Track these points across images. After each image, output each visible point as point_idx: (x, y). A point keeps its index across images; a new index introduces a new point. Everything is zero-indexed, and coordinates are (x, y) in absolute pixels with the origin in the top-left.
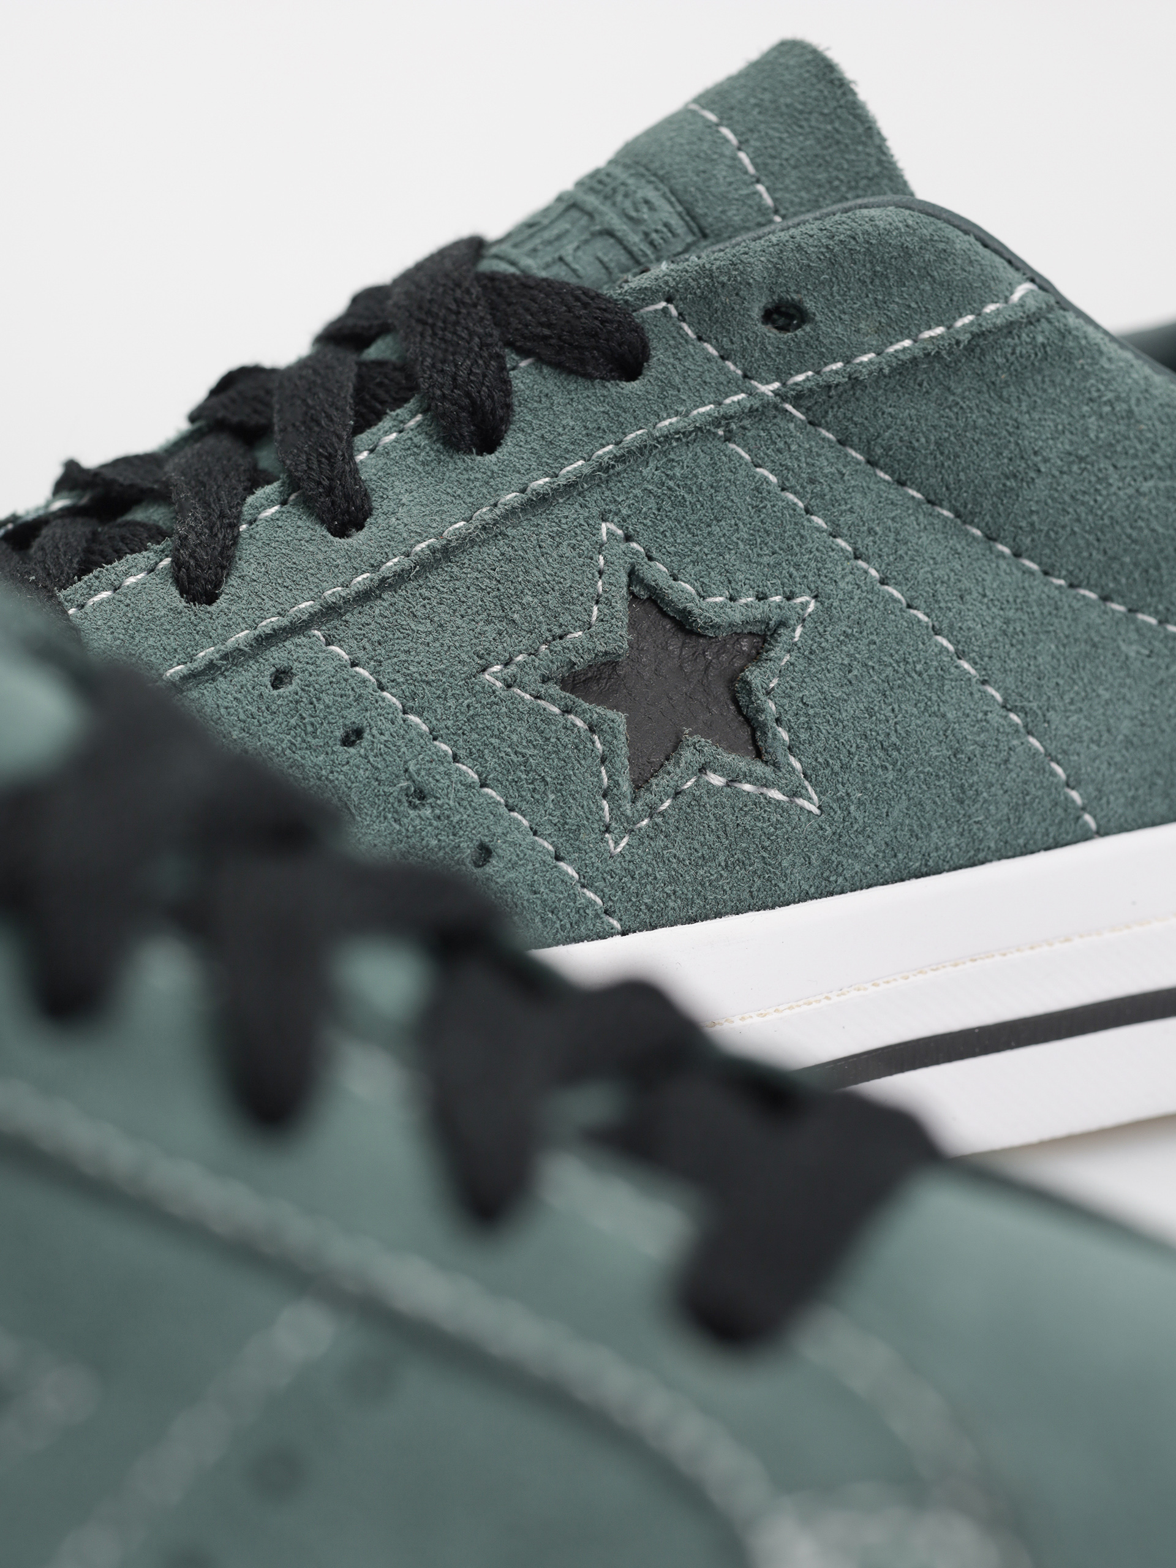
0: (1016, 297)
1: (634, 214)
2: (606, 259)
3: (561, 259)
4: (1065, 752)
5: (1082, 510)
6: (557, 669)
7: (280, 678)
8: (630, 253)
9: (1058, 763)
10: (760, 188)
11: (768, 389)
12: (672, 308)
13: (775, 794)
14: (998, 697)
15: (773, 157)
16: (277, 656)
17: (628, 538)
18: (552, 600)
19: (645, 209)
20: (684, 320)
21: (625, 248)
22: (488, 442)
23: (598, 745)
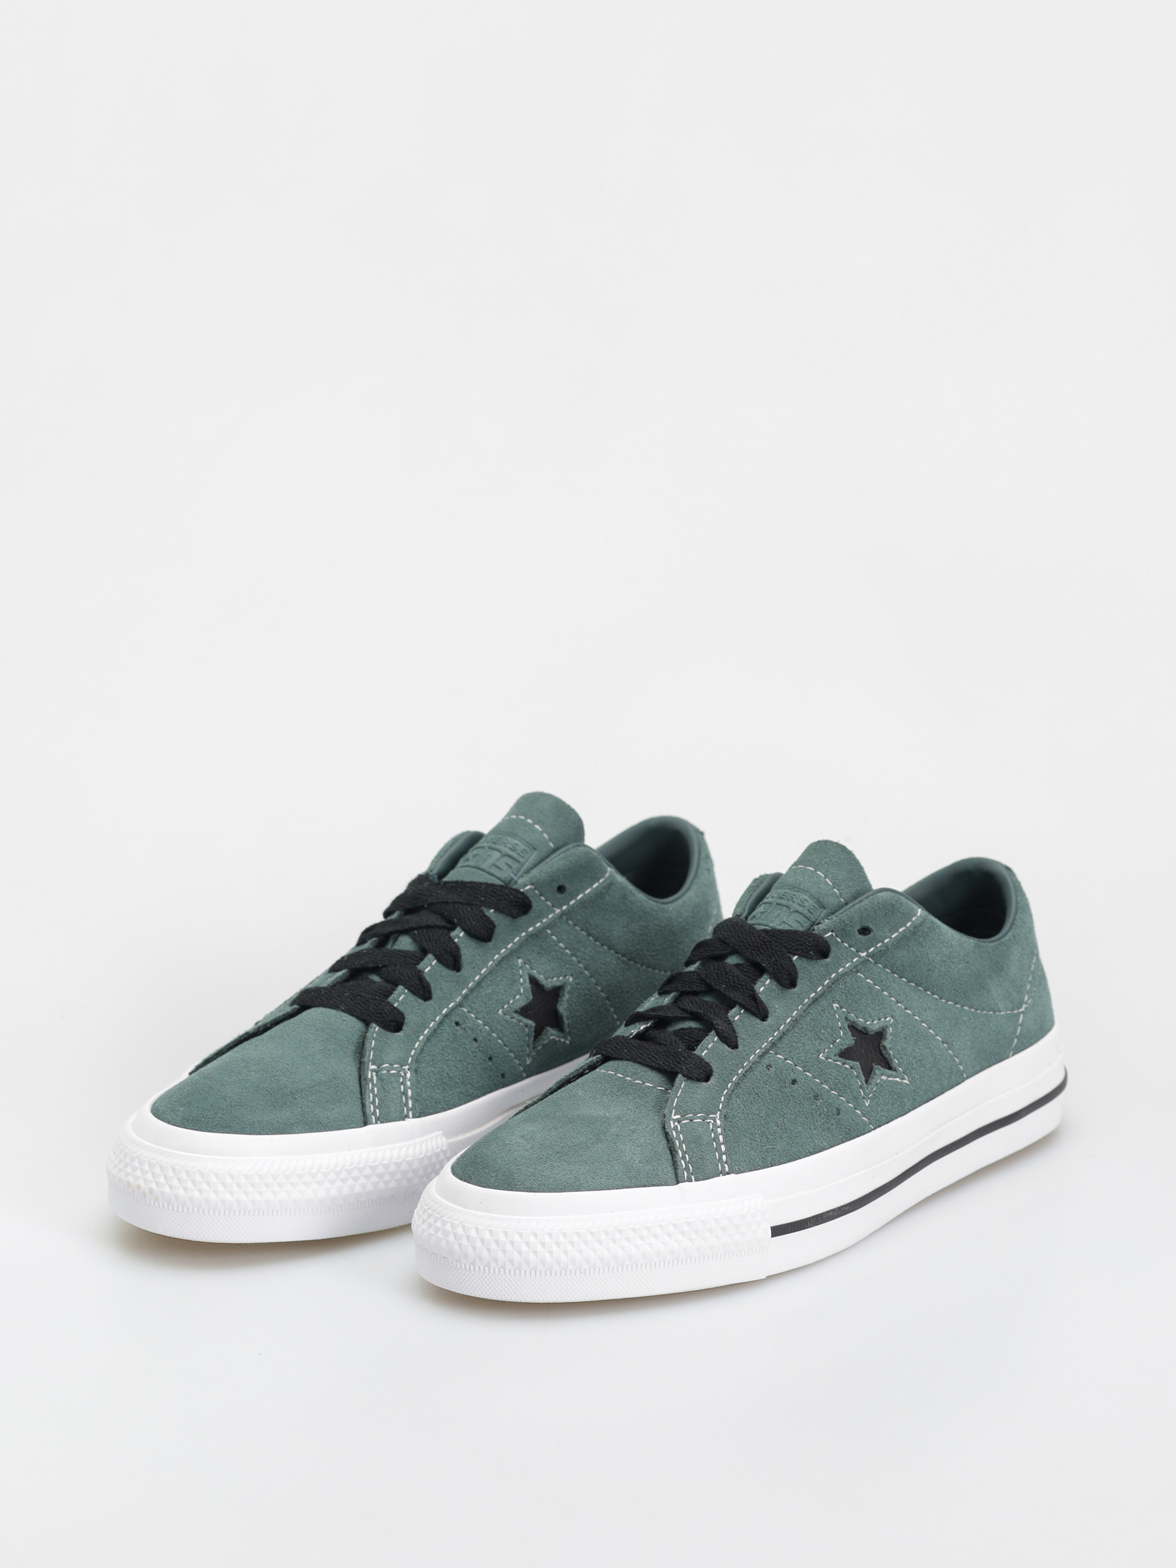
0: (919, 914)
1: (803, 904)
2: (798, 920)
3: (784, 922)
4: (958, 1054)
5: (947, 977)
6: (837, 1051)
7: (769, 1066)
8: (806, 917)
9: (957, 1057)
10: (835, 890)
11: (864, 954)
12: (834, 934)
13: (898, 1079)
14: (941, 1039)
15: (836, 879)
16: (766, 1061)
17: (841, 1008)
18: (829, 1029)
19: (805, 902)
20: (837, 937)
21: (804, 916)
22: (793, 984)
23: (855, 1073)
